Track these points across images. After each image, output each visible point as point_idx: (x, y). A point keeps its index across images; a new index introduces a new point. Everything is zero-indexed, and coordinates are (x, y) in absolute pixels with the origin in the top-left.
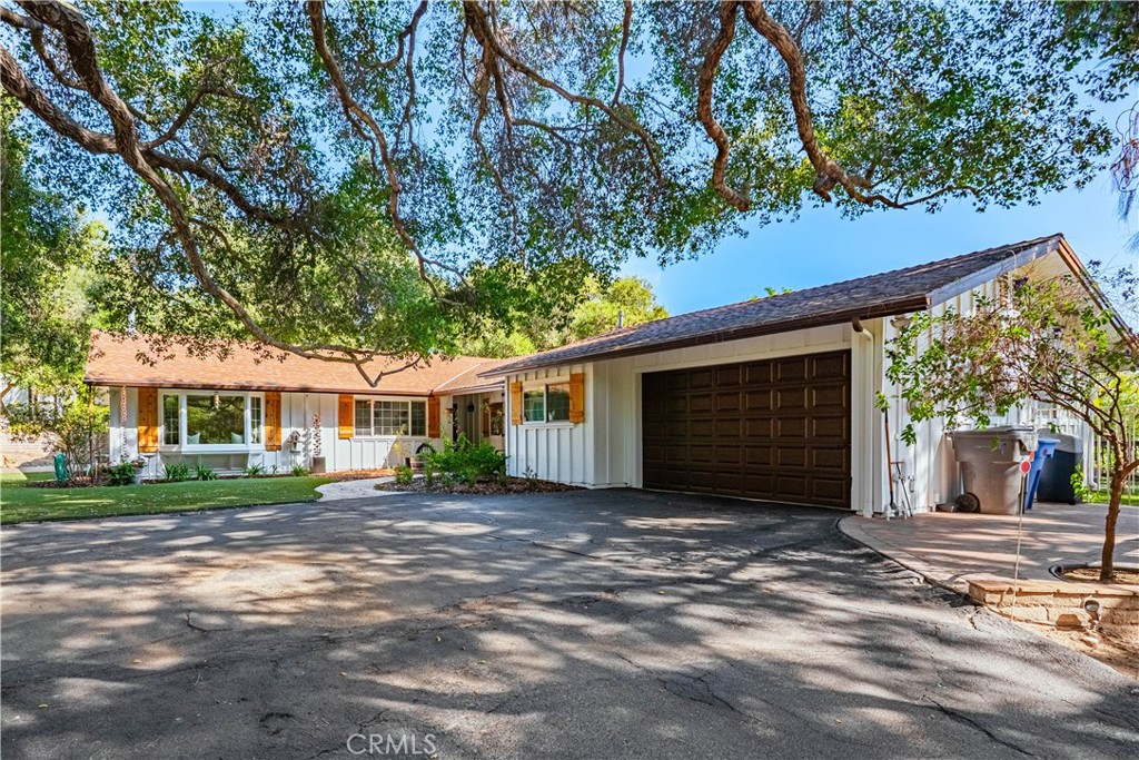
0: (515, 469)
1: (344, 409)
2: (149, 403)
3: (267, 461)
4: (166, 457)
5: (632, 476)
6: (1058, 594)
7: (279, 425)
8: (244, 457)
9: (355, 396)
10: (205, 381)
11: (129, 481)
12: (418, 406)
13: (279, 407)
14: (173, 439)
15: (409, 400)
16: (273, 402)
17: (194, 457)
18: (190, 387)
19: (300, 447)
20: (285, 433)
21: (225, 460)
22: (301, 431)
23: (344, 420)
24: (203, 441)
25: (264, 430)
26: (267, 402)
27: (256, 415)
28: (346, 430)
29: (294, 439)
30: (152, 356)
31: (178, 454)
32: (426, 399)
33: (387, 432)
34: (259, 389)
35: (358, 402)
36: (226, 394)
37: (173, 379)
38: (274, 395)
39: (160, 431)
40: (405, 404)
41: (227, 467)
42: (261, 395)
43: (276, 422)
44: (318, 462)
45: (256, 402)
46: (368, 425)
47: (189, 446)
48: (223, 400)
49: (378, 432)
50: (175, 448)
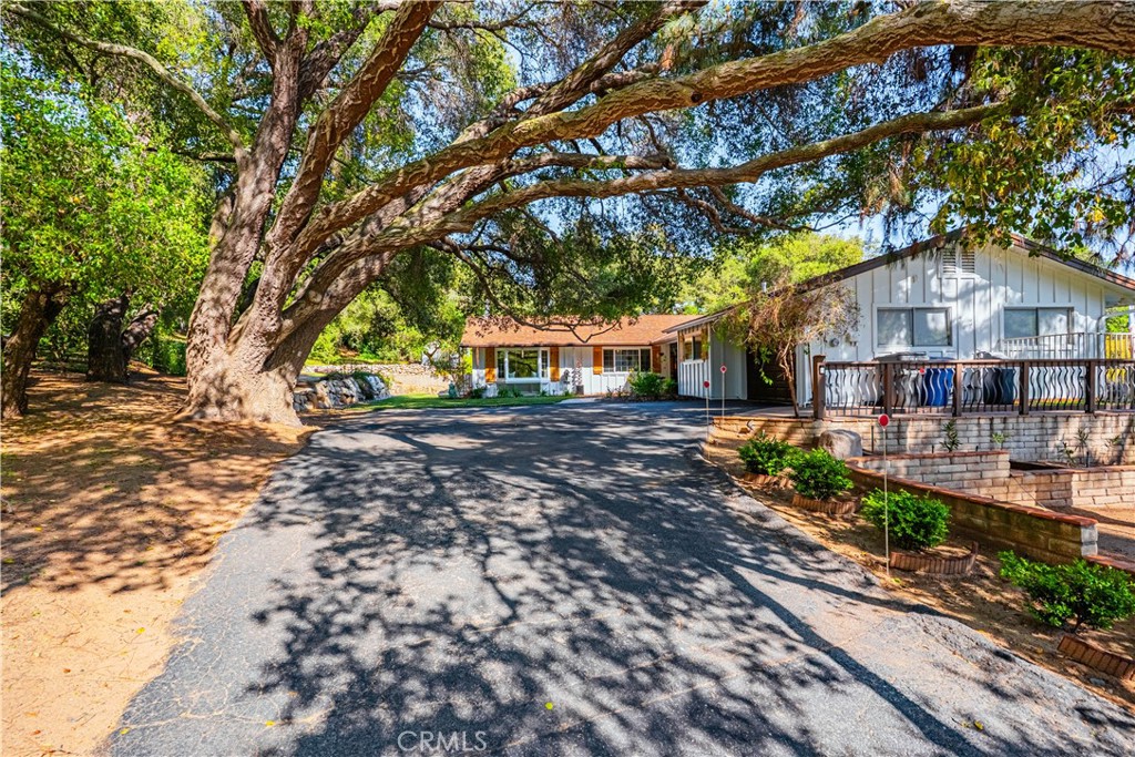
0: (684, 390)
1: (596, 355)
2: (490, 356)
3: (551, 388)
4: (499, 385)
5: (740, 392)
6: (740, 420)
7: (557, 366)
8: (538, 385)
9: (604, 348)
10: (516, 343)
11: (479, 397)
12: (645, 353)
13: (557, 356)
14: (502, 375)
15: (639, 348)
16: (554, 353)
17: (511, 385)
18: (509, 346)
19: (570, 379)
20: (562, 371)
21: (528, 387)
22: (570, 370)
23: (596, 363)
24: (517, 376)
25: (549, 370)
26: (551, 353)
27: (544, 360)
28: (597, 369)
29: (566, 374)
30: (482, 333)
31: (504, 383)
32: (650, 348)
33: (624, 370)
34: (545, 346)
35: (605, 351)
36: (528, 349)
37: (500, 343)
38: (555, 348)
39: (496, 371)
40: (636, 352)
41: (530, 391)
42: (548, 349)
43: (556, 364)
44: (579, 389)
45: (544, 353)
46: (612, 366)
47: (509, 379)
48: (525, 353)
49: (618, 370)
50: (502, 380)
